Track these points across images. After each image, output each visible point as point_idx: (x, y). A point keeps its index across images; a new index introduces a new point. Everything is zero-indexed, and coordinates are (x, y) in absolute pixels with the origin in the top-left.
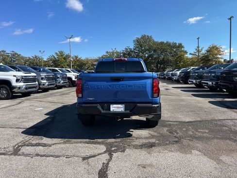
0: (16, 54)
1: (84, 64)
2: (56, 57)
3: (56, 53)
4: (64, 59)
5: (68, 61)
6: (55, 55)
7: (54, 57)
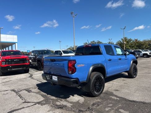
0: (100, 42)
1: (142, 44)
2: (122, 41)
3: (122, 39)
4: (127, 42)
5: (130, 43)
6: (121, 40)
7: (120, 41)
